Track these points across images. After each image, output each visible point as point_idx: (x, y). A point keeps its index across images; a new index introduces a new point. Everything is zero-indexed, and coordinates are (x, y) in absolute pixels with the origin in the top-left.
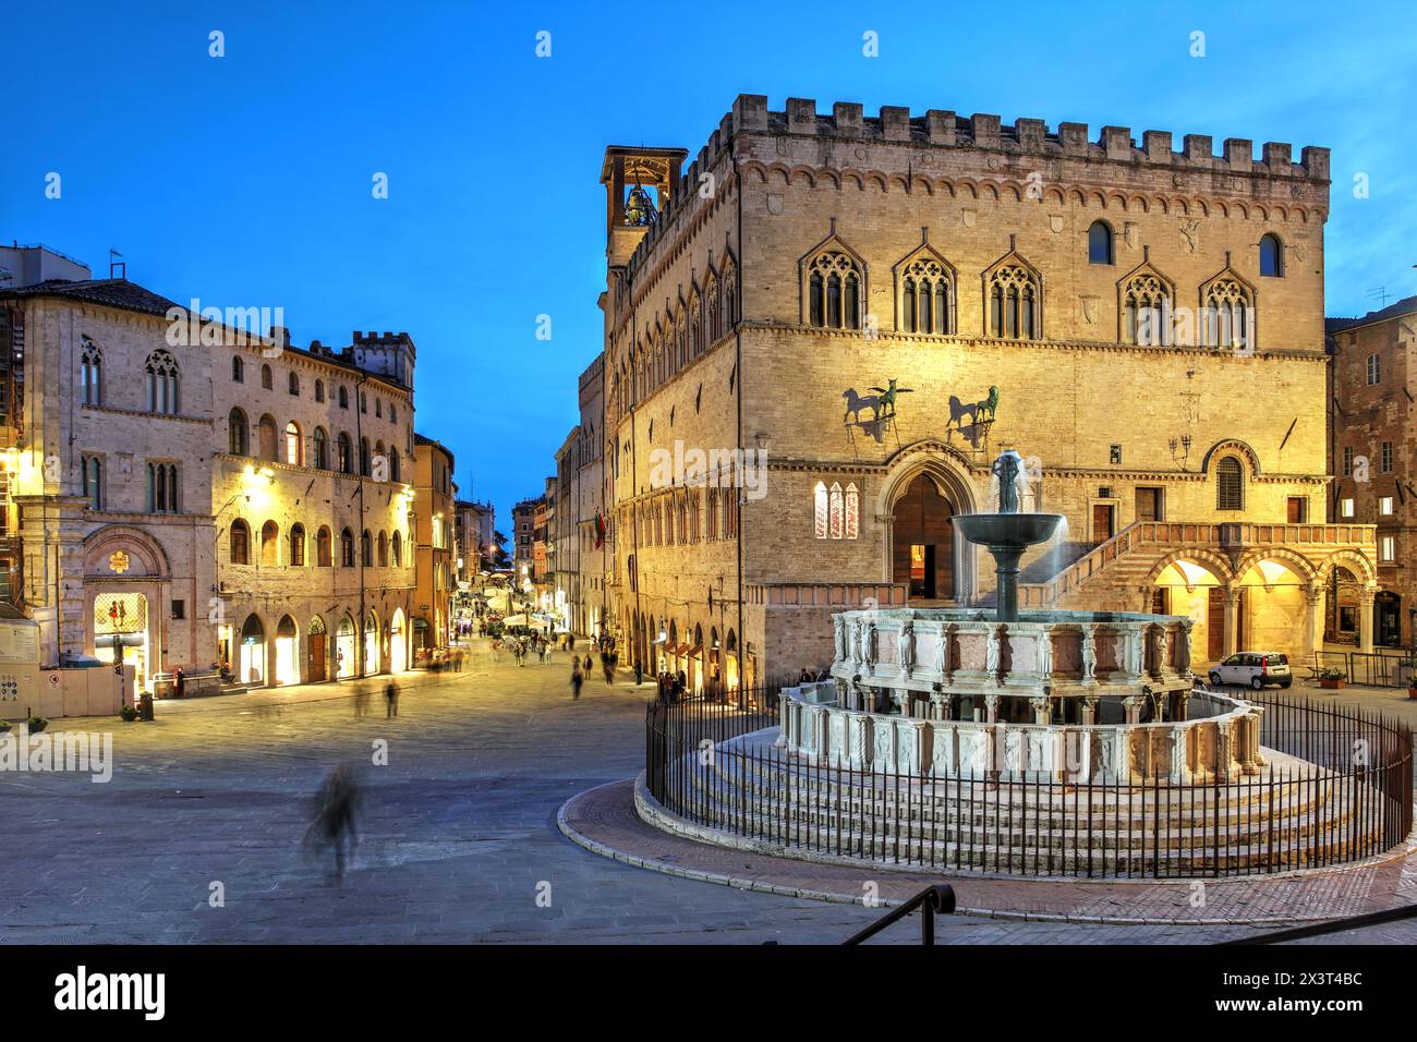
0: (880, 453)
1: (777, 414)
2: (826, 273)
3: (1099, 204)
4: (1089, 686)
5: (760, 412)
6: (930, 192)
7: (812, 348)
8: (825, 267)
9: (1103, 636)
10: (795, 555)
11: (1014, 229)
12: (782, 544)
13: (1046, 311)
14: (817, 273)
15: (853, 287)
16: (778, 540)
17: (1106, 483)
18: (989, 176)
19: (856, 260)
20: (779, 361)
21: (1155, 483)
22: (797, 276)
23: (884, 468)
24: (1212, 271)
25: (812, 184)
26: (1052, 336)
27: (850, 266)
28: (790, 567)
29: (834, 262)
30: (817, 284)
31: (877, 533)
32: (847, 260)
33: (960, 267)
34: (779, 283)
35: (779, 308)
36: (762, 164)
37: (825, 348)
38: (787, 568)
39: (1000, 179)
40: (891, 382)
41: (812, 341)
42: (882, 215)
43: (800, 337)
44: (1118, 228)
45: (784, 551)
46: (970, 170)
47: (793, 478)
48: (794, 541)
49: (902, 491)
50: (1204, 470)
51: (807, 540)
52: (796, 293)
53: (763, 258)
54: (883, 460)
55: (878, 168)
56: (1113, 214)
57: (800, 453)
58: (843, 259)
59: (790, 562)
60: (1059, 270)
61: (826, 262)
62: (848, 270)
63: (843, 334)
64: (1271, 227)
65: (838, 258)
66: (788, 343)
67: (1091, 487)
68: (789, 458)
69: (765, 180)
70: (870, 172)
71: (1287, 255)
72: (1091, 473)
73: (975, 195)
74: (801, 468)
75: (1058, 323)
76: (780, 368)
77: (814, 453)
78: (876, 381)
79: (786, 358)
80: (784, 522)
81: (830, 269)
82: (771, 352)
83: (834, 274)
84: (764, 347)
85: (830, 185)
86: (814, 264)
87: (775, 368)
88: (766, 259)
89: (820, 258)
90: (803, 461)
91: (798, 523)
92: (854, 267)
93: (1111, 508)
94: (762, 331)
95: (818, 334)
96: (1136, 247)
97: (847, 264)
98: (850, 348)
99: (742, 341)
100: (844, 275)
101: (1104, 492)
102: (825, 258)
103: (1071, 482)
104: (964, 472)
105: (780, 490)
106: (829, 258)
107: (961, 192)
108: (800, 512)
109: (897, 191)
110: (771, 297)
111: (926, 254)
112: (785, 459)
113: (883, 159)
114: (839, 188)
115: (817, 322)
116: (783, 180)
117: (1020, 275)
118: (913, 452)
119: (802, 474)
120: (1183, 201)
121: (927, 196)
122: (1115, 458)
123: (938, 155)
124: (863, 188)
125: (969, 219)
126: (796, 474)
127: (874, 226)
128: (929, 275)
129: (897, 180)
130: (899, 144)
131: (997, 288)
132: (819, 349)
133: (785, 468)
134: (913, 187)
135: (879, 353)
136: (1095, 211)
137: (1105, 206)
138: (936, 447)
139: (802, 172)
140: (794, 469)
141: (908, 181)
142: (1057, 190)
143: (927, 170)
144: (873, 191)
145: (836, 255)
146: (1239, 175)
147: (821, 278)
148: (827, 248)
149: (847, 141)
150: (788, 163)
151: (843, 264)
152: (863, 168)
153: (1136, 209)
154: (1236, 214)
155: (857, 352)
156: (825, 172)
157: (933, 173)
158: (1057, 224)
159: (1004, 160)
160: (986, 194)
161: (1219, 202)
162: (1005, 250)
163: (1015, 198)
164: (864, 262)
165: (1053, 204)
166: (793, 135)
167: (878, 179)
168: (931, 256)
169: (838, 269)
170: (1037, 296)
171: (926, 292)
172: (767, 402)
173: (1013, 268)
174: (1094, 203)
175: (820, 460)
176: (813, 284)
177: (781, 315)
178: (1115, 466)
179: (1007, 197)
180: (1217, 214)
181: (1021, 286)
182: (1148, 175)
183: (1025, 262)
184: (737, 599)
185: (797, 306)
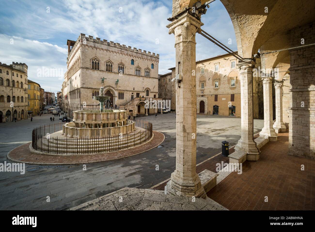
1: (86, 81)
2: (94, 61)
3: (133, 57)
5: (83, 80)
6: (110, 52)
7: (92, 72)
10: (89, 101)
11: (121, 59)
13: (125, 70)
15: (98, 63)
16: (86, 99)
17: (133, 92)
18: (118, 51)
20: (87, 73)
21: (139, 93)
22: (90, 61)
24: (146, 67)
25: (93, 49)
26: (126, 73)
28: (88, 103)
29: (96, 60)
30: (93, 62)
33: (114, 63)
34: (87, 62)
36: (84, 44)
39: (120, 52)
42: (103, 54)
43: (90, 70)
44: (135, 60)
46: (116, 50)
48: (89, 99)
49: (105, 93)
50: (145, 91)
51: (91, 99)
52: (90, 64)
56: (134, 59)
60: (127, 65)
63: (97, 70)
64: (153, 63)
66: (88, 71)
67: (131, 93)
69: (85, 47)
71: (154, 66)
72: (131, 91)
73: (116, 54)
74: (90, 89)
78: (102, 77)
80: (87, 96)
81: (95, 61)
83: (96, 62)
84: (85, 71)
85: (95, 49)
86: (93, 60)
88: (85, 58)
92: (99, 61)
93: (133, 95)
94: (84, 69)
95: (93, 70)
96: (137, 63)
99: (81, 70)
100: (97, 62)
101: (132, 93)
103: (128, 92)
104: (114, 90)
105: (87, 92)
106: (95, 59)
107: (114, 53)
108: (90, 95)
109: (105, 51)
110: (86, 64)
111: (109, 61)
112: (88, 87)
113: (103, 47)
114: (97, 50)
115: (93, 68)
116: (88, 47)
117: (122, 65)
118: (107, 87)
119: (90, 90)
120: (143, 58)
121: (109, 53)
122: (134, 89)
123: (111, 47)
124: (100, 50)
125: (115, 57)
126: (89, 90)
127: (102, 56)
128: (110, 63)
129: (105, 50)
130: (106, 45)
131: (119, 66)
132: (93, 72)
133: (87, 89)
134: (108, 51)
135: (102, 73)
136: (132, 58)
137: (133, 58)
138: (110, 87)
139: (91, 47)
140: (89, 89)
141: (107, 50)
142: (127, 55)
143: (110, 49)
144: (102, 51)
145: (96, 59)
146: (149, 56)
147: (94, 62)
148: (95, 58)
149: (98, 43)
150: (89, 45)
151: (97, 60)
152: (100, 47)
153: (137, 58)
154: (149, 61)
155: (99, 73)
156: (94, 47)
157: (110, 50)
158: (127, 59)
159: (120, 50)
160: (118, 54)
161: (147, 59)
162: (120, 62)
163: (122, 55)
164: (100, 61)
165: (127, 56)
166: (90, 41)
167: (102, 49)
168: (110, 61)
169: (96, 61)
170: (124, 68)
171: (109, 66)
172: (85, 79)
173: (121, 64)
174: (132, 57)
175: (93, 88)
176: (92, 63)
177: (87, 67)
178: (134, 90)
179: (121, 55)
180: (147, 60)
181: (122, 66)
182: (139, 54)
183: (123, 63)
184: (80, 107)
185: (90, 66)
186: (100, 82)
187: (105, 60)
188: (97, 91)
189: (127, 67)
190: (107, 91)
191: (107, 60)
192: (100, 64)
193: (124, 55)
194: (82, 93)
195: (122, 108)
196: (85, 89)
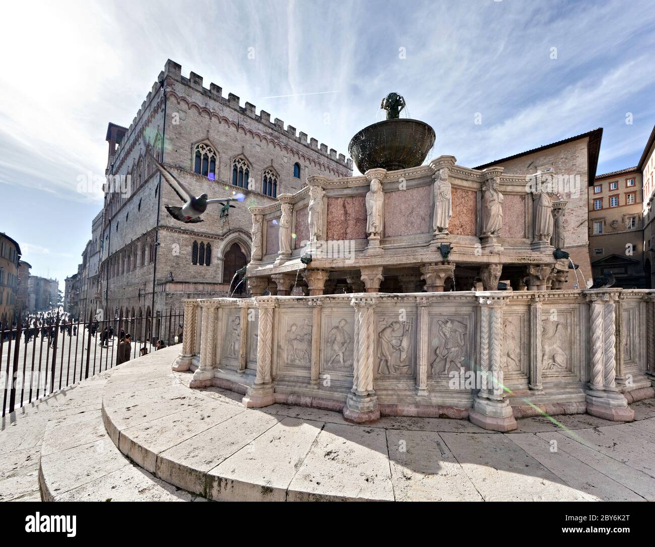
0: (221, 231)
2: (203, 153)
6: (246, 134)
7: (195, 183)
8: (202, 150)
10: (181, 272)
11: (272, 157)
12: (176, 266)
13: (280, 189)
14: (199, 151)
15: (213, 160)
16: (174, 264)
18: (265, 134)
19: (216, 151)
22: (190, 150)
23: (222, 237)
25: (200, 113)
28: (179, 277)
29: (206, 149)
32: (212, 149)
33: (254, 165)
34: (182, 150)
35: (181, 161)
36: (177, 95)
37: (201, 184)
39: (269, 137)
40: (227, 202)
41: (195, 179)
42: (226, 136)
43: (189, 176)
44: (302, 167)
46: (259, 130)
47: (183, 237)
48: (182, 265)
49: (228, 248)
51: (188, 265)
52: (190, 157)
53: (175, 137)
54: (221, 234)
55: (226, 116)
56: (302, 162)
57: (187, 227)
58: (210, 149)
59: (180, 275)
60: (285, 176)
61: (203, 148)
62: (212, 154)
63: (208, 179)
65: (208, 148)
66: (184, 177)
68: (182, 228)
69: (179, 103)
70: (223, 117)
73: (261, 141)
74: (187, 233)
77: (193, 227)
80: (177, 256)
81: (204, 151)
83: (206, 154)
85: (207, 117)
86: (198, 147)
88: (177, 138)
89: (201, 145)
90: (188, 230)
91: (184, 257)
92: (215, 153)
95: (198, 177)
96: (307, 175)
97: (212, 152)
98: (211, 186)
100: (210, 155)
102: (203, 146)
105: (177, 241)
106: (205, 146)
107: (256, 138)
108: (185, 252)
109: (233, 129)
110: (178, 155)
111: (242, 157)
112: (180, 228)
113: (227, 113)
114: (211, 119)
115: (198, 171)
116: (187, 106)
117: (273, 174)
118: (233, 233)
119: (187, 236)
120: (320, 164)
121: (243, 134)
123: (249, 120)
124: (220, 123)
125: (258, 149)
126: (184, 236)
127: (223, 139)
128: (243, 165)
129: (233, 124)
130: (235, 110)
131: (265, 177)
132: (198, 184)
133: (180, 232)
134: (239, 130)
135: (223, 191)
136: (296, 159)
137: (299, 158)
138: (242, 232)
139: (195, 106)
140: (183, 233)
141: (238, 126)
142: (286, 148)
143: (245, 124)
144: (223, 125)
145: (207, 146)
146: (333, 160)
147: (201, 154)
148: (203, 142)
149: (215, 100)
150: (189, 99)
151: (210, 151)
152: (221, 114)
153: (307, 163)
154: (332, 172)
155: (214, 188)
156: (206, 110)
157: (247, 127)
158: (286, 160)
159: (270, 131)
160: (264, 141)
161: (328, 168)
162: (269, 164)
163: (273, 147)
164: (219, 152)
165: (284, 152)
166: (193, 89)
167: (226, 120)
168: (244, 158)
169: (208, 152)
170: (278, 183)
171: (241, 172)
173: (271, 171)
174: (296, 156)
175: (196, 230)
176: (197, 156)
177: (182, 165)
179: (271, 145)
180: (328, 171)
181: (273, 178)
182: (312, 152)
183: (275, 170)
184: (152, 291)
185: (190, 163)
186: (216, 217)
187: (231, 153)
188: (205, 243)
189: (284, 183)
190: (231, 244)
191: (236, 153)
192: (217, 163)
193: (277, 148)
194: (162, 245)
196: (172, 234)
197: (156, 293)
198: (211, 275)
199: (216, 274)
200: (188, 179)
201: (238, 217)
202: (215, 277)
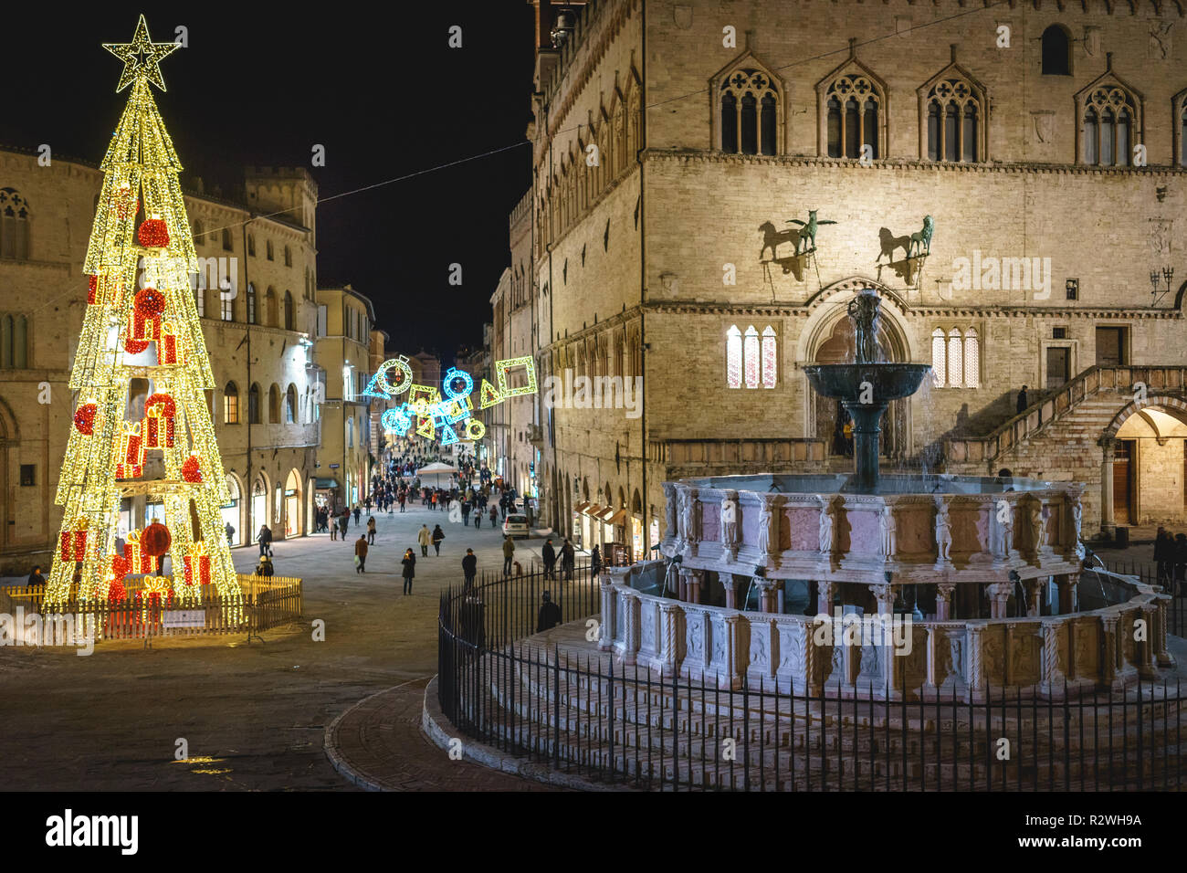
0: (801, 293)
1: (685, 252)
2: (740, 93)
3: (1055, 7)
4: (942, 571)
5: (666, 249)
7: (724, 177)
8: (739, 87)
9: (961, 510)
10: (705, 407)
11: (955, 39)
12: (692, 395)
13: (991, 130)
14: (729, 93)
15: (770, 104)
16: (685, 390)
17: (1062, 322)
19: (774, 79)
20: (687, 192)
21: (1118, 321)
22: (706, 97)
23: (805, 309)
26: (999, 157)
27: (768, 84)
28: (699, 420)
29: (750, 81)
30: (729, 101)
31: (797, 381)
32: (763, 78)
33: (892, 83)
34: (686, 106)
35: (687, 134)
37: (738, 177)
38: (695, 422)
40: (811, 213)
41: (723, 170)
42: (803, 26)
43: (709, 166)
44: (1076, 33)
45: (692, 402)
47: (702, 322)
48: (704, 391)
49: (825, 334)
50: (1178, 306)
51: (718, 391)
52: (706, 116)
53: (669, 78)
54: (804, 301)
56: (1071, 18)
57: (711, 293)
58: (759, 77)
59: (699, 415)
60: (1007, 83)
61: (740, 82)
62: (765, 89)
63: (759, 160)
65: (754, 77)
66: (696, 172)
67: (1044, 326)
68: (698, 300)
72: (1044, 311)
73: (911, 1)
74: (712, 311)
75: (1006, 143)
76: (689, 201)
77: (725, 293)
78: (796, 213)
79: (694, 190)
80: (693, 371)
81: (745, 89)
82: (678, 183)
83: (749, 94)
84: (671, 177)
86: (726, 84)
87: (682, 200)
88: (673, 79)
89: (734, 76)
90: (713, 303)
91: (708, 372)
92: (772, 86)
93: (1067, 350)
94: (668, 159)
95: (731, 162)
96: (1098, 55)
98: (767, 177)
99: (646, 171)
100: (759, 95)
101: (1059, 333)
102: (739, 76)
103: (1021, 320)
104: (897, 312)
105: (688, 335)
106: (744, 76)
108: (708, 358)
110: (679, 121)
111: (853, 69)
112: (693, 300)
115: (729, 146)
117: (960, 91)
118: (837, 290)
119: (711, 317)
122: (1072, 294)
125: (902, 30)
128: (857, 93)
131: (935, 104)
132: (731, 178)
133: (692, 309)
135: (800, 181)
136: (1048, 16)
137: (1063, 9)
140: (702, 309)
145: (751, 73)
147: (735, 99)
148: (741, 66)
151: (759, 83)
153: (1097, 11)
155: (775, 181)
162: (945, 63)
164: (782, 80)
168: (859, 71)
169: (754, 89)
170: (981, 113)
171: (854, 113)
172: (673, 238)
173: (953, 83)
174: (1049, 7)
175: (732, 300)
176: (725, 106)
177: (689, 141)
178: (1071, 303)
181: (962, 103)
183: (967, 75)
184: (641, 456)
185: (708, 131)
187: (819, 71)
189: (1002, 105)
191: (833, 65)
192: (780, 110)
194: (656, 347)
195: (966, 460)
196: (676, 317)
197: (649, 460)
198: (781, 411)
199: (794, 408)
200: (707, 173)
201: (851, 243)
202: (791, 416)
